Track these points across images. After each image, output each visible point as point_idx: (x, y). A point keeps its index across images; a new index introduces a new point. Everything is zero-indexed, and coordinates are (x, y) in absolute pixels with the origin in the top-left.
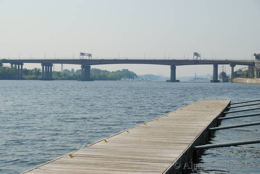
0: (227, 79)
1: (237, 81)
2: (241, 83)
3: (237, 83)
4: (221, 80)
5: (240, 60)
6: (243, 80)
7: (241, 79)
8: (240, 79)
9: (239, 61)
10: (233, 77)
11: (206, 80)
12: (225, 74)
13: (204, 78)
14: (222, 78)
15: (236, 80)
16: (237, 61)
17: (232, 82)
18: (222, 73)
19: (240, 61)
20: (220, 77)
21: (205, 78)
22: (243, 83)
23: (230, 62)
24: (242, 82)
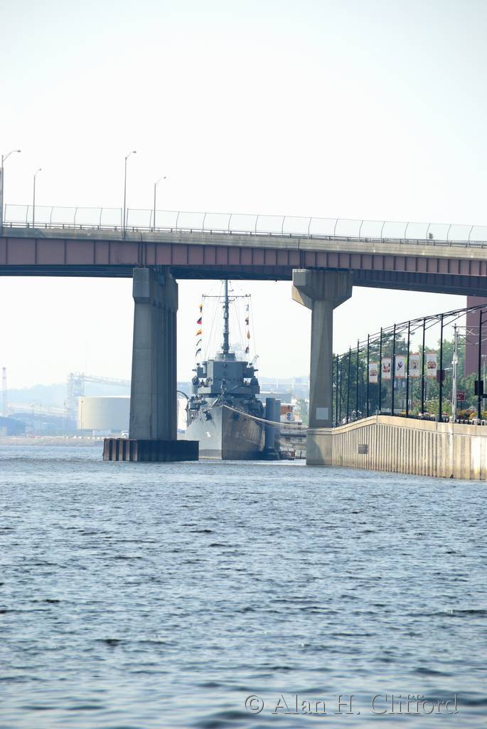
0: (267, 429)
1: (364, 450)
2: (413, 472)
3: (368, 466)
4: (210, 437)
5: (399, 235)
6: (434, 439)
7: (409, 432)
8: (398, 430)
9: (381, 249)
10: (323, 414)
11: (50, 432)
12: (250, 372)
13: (32, 416)
14: (218, 420)
15: (361, 441)
16: (360, 248)
17: (316, 462)
18: (216, 364)
19: (393, 250)
20: (195, 407)
21: (41, 418)
22: (431, 473)
23: (295, 260)
24: (424, 461)
